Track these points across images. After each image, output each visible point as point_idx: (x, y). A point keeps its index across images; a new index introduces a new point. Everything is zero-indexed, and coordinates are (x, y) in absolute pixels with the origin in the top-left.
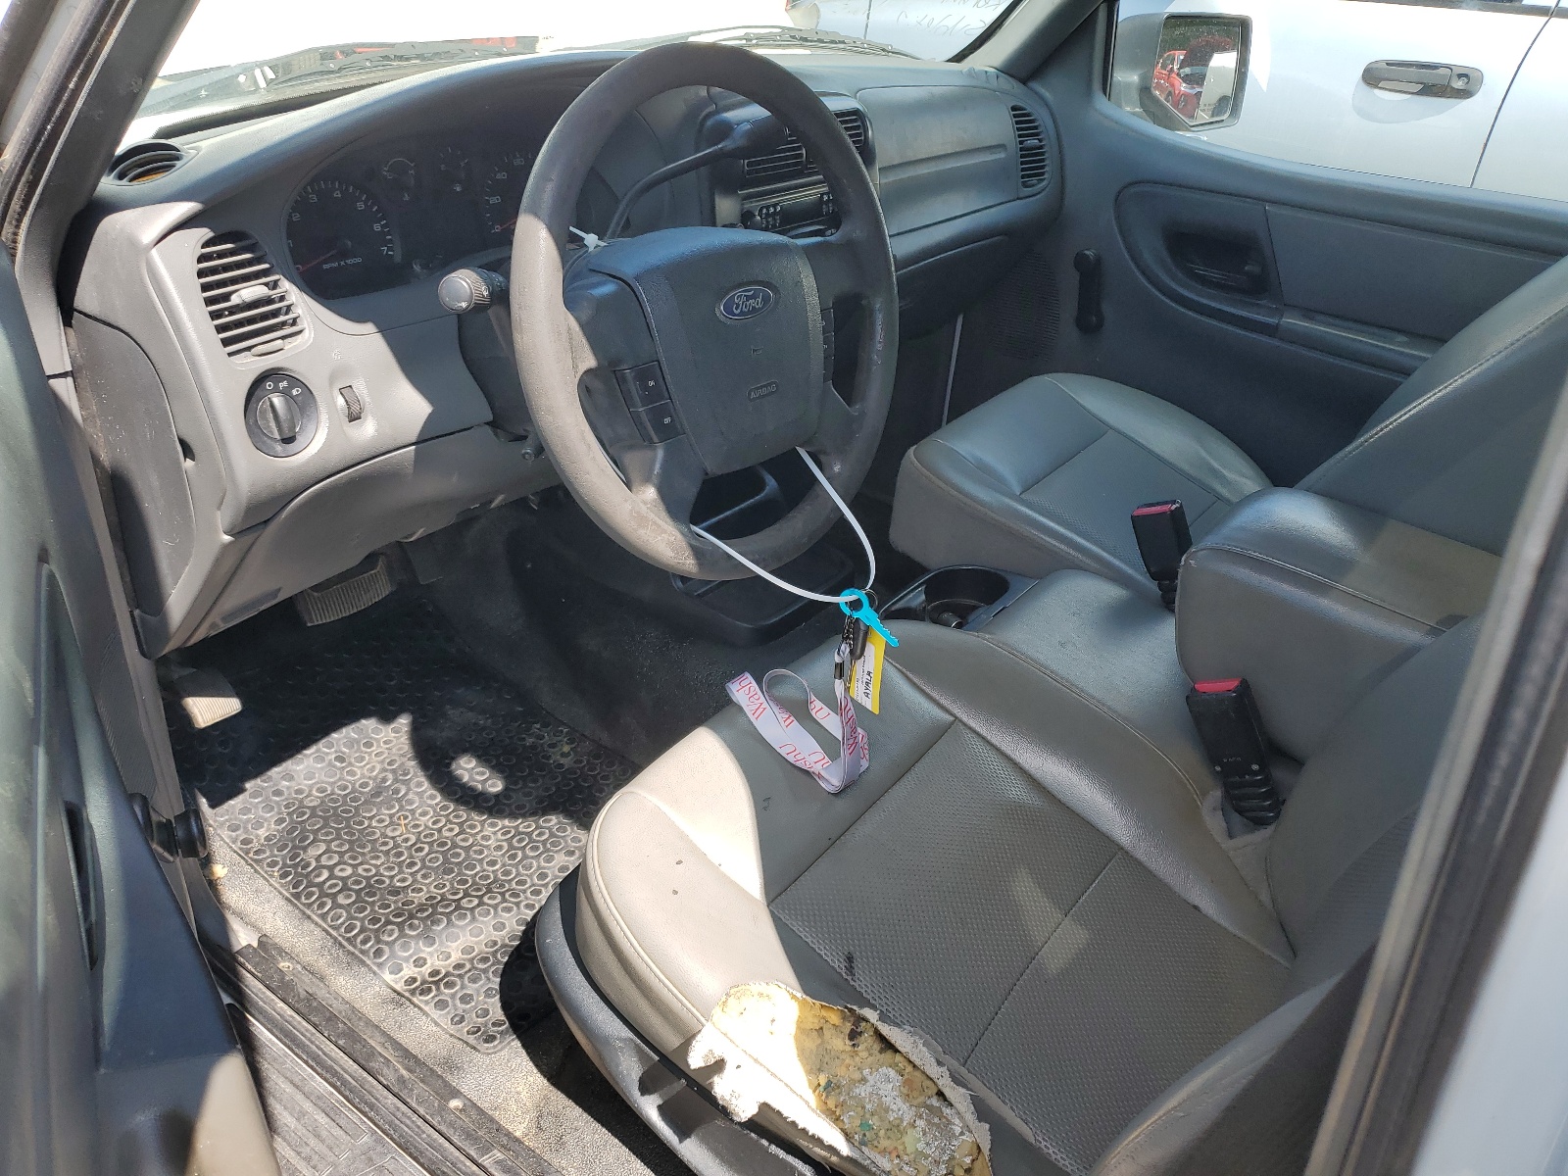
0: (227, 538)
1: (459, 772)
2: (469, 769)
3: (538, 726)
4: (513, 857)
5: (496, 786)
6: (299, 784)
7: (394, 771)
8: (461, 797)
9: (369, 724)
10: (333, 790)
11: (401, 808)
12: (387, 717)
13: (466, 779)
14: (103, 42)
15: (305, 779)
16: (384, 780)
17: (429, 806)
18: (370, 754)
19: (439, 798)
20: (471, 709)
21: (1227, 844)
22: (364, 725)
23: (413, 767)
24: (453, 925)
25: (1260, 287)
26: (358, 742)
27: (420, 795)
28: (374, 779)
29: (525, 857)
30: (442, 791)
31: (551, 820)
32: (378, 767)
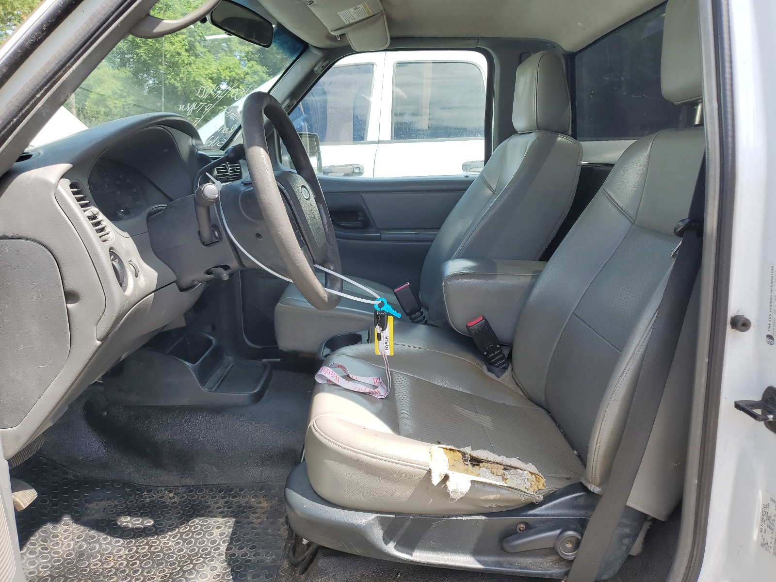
0: (99, 343)
1: (124, 524)
2: (126, 521)
3: (146, 493)
4: (190, 542)
5: (150, 522)
6: (29, 570)
7: (84, 540)
8: (134, 535)
9: (49, 526)
10: (52, 565)
11: (102, 555)
12: (56, 520)
13: (131, 526)
14: (65, 72)
15: (30, 566)
16: (81, 547)
17: (119, 546)
18: (60, 540)
19: (122, 541)
20: (101, 500)
21: (499, 380)
22: (46, 528)
23: (94, 533)
24: (190, 579)
25: (367, 224)
26: (48, 537)
27: (110, 543)
28: (74, 549)
29: (196, 540)
30: (121, 537)
31: (195, 521)
32: (72, 543)
